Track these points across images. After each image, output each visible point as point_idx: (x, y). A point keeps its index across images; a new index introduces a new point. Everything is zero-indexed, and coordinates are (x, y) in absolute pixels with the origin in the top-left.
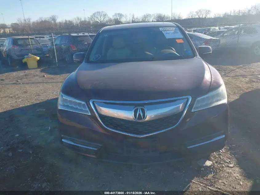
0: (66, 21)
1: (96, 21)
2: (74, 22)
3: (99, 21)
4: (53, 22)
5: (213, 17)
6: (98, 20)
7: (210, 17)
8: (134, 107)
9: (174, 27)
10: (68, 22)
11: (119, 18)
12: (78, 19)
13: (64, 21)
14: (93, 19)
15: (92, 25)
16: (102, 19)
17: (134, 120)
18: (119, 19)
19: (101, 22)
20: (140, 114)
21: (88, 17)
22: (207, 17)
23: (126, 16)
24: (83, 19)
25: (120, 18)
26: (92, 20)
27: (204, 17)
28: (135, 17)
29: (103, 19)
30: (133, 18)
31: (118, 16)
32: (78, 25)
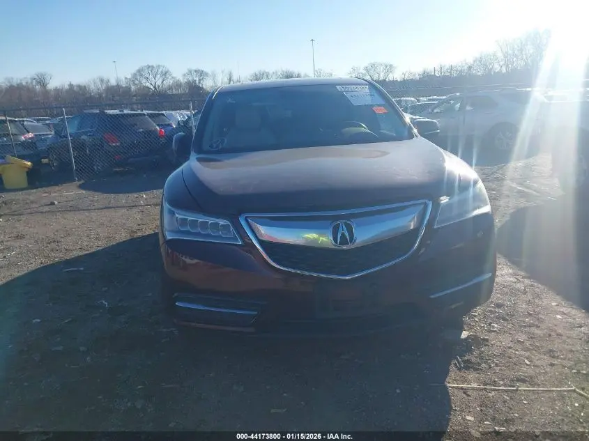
0: (71, 85)
1: (144, 87)
2: (92, 87)
3: (152, 87)
4: (38, 87)
5: (399, 80)
6: (148, 84)
7: (395, 80)
8: (330, 222)
9: (366, 84)
10: (75, 88)
11: (197, 79)
12: (102, 81)
13: (66, 87)
14: (137, 82)
15: (135, 96)
16: (159, 83)
17: (334, 247)
18: (197, 82)
19: (156, 89)
20: (343, 235)
21: (126, 78)
22: (387, 80)
23: (214, 76)
24: (113, 82)
25: (200, 80)
26: (135, 84)
27: (381, 79)
28: (235, 78)
29: (161, 80)
30: (230, 80)
31: (194, 76)
32: (100, 95)
